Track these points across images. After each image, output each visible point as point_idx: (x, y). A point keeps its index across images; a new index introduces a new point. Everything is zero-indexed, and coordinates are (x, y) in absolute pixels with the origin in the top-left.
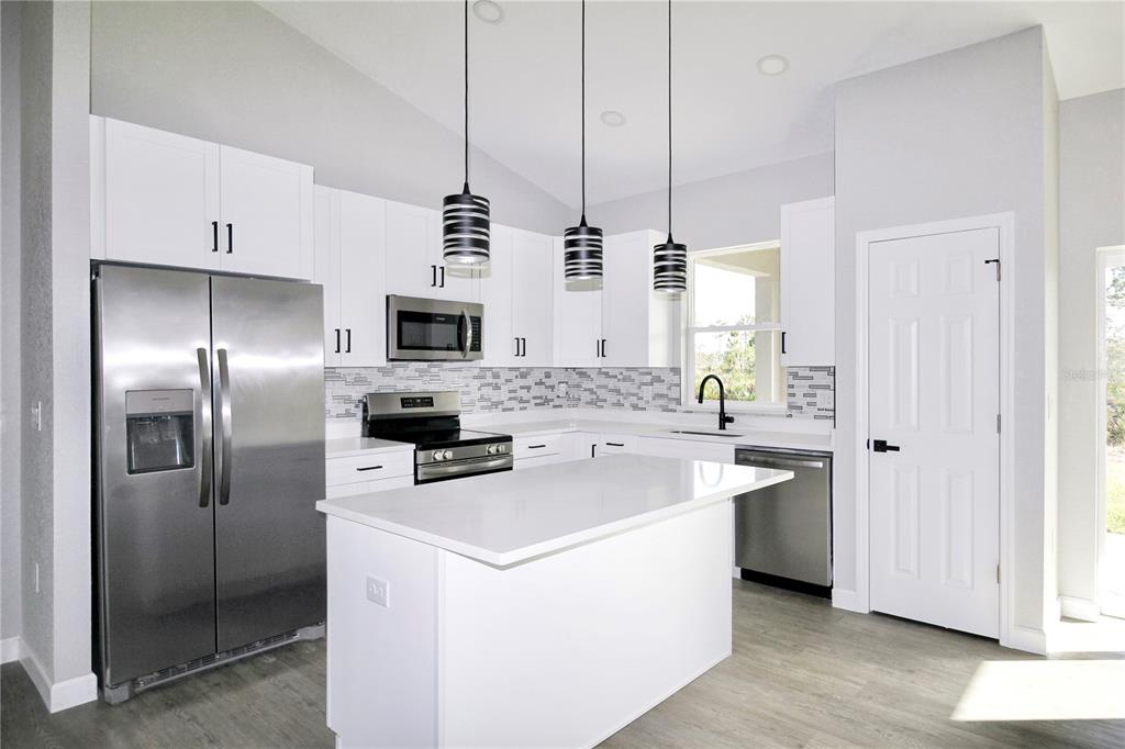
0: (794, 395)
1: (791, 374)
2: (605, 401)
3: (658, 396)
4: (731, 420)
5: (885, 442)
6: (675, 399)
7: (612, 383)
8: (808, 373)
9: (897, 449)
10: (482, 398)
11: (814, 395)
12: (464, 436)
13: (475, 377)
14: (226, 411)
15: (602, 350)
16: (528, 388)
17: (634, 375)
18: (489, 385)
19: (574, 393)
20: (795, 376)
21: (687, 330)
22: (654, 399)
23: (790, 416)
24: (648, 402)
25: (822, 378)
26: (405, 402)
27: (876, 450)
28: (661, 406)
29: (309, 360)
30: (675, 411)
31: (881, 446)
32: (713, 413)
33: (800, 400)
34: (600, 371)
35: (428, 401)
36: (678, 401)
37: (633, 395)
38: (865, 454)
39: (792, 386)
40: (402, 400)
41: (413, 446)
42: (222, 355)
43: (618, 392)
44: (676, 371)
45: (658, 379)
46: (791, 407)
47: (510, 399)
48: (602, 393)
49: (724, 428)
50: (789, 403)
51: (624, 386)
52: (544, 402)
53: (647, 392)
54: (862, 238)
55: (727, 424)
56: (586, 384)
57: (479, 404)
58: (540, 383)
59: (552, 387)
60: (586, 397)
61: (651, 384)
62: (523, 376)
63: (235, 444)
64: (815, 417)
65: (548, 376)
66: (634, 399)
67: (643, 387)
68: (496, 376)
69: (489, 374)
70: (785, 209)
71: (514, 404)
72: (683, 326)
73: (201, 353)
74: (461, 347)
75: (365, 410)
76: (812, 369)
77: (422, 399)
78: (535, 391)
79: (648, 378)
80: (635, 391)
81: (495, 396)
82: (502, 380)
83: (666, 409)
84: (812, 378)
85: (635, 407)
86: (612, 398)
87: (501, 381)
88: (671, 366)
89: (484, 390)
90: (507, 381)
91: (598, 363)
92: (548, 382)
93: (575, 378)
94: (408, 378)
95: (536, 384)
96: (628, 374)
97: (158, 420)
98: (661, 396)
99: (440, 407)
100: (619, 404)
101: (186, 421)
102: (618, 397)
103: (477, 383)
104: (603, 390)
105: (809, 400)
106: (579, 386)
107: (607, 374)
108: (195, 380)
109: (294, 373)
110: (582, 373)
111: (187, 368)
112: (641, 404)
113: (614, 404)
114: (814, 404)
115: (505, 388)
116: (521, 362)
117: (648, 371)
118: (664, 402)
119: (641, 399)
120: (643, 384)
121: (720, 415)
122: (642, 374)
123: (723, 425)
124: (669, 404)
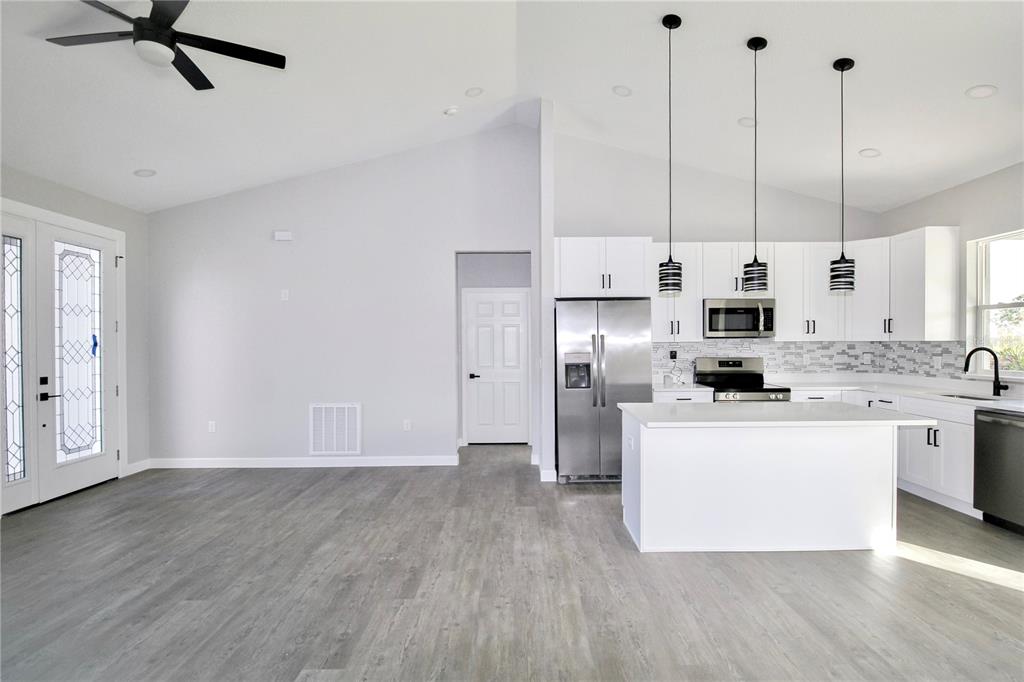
2: (903, 368)
3: (947, 365)
4: (1006, 388)
6: (960, 368)
7: (909, 354)
10: (786, 362)
12: (765, 387)
13: (779, 348)
14: (603, 366)
15: (888, 325)
16: (831, 357)
17: (926, 347)
18: (791, 353)
19: (879, 361)
22: (943, 368)
24: (938, 370)
26: (722, 364)
28: (949, 374)
29: (643, 338)
30: (960, 378)
32: (990, 381)
34: (900, 344)
35: (738, 363)
36: (963, 370)
37: (926, 364)
40: (720, 362)
41: (713, 389)
42: (602, 337)
43: (914, 361)
44: (961, 344)
45: (947, 351)
47: (811, 364)
48: (902, 362)
49: (999, 394)
51: (919, 357)
52: (847, 367)
53: (938, 362)
55: (1002, 391)
56: (891, 355)
57: (783, 367)
58: (844, 352)
59: (856, 357)
60: (889, 364)
61: (941, 355)
62: (826, 348)
63: (607, 382)
65: (851, 346)
66: (927, 368)
67: (934, 358)
71: (816, 368)
73: (593, 336)
74: (756, 328)
75: (695, 368)
77: (734, 362)
78: (838, 359)
79: (939, 350)
80: (927, 361)
81: (797, 361)
82: (805, 350)
83: (952, 377)
85: (928, 374)
86: (909, 366)
88: (958, 340)
89: (788, 358)
90: (809, 351)
92: (852, 352)
93: (880, 349)
94: (725, 348)
95: (838, 353)
97: (577, 366)
98: (949, 365)
99: (746, 368)
100: (914, 372)
101: (588, 366)
102: (915, 365)
103: (782, 352)
104: (902, 359)
106: (883, 356)
107: (905, 347)
108: (590, 349)
109: (635, 346)
110: (887, 346)
111: (587, 344)
112: (932, 372)
113: (911, 372)
115: (806, 357)
116: (814, 338)
117: (938, 344)
118: (951, 370)
119: (932, 367)
120: (934, 355)
121: (994, 383)
122: (933, 346)
123: (997, 392)
124: (955, 368)
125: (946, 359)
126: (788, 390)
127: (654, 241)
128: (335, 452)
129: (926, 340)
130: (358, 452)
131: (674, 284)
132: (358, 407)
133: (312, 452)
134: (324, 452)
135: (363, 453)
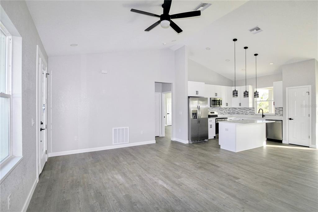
3: (250, 112)
4: (264, 116)
7: (241, 110)
9: (293, 119)
11: (280, 112)
15: (240, 104)
17: (246, 109)
19: (234, 112)
21: (256, 101)
25: (281, 109)
30: (254, 115)
31: (290, 119)
32: (261, 115)
33: (277, 113)
34: (239, 108)
35: (214, 112)
36: (254, 113)
38: (287, 120)
40: (211, 112)
42: (199, 106)
43: (242, 112)
44: (254, 108)
46: (275, 114)
48: (239, 112)
51: (244, 111)
52: (229, 113)
53: (248, 112)
56: (236, 110)
57: (220, 113)
60: (236, 112)
61: (249, 110)
62: (226, 109)
64: (280, 115)
65: (230, 109)
68: (222, 109)
69: (221, 109)
70: (274, 82)
72: (255, 101)
74: (219, 105)
76: (279, 108)
78: (228, 111)
80: (246, 111)
83: (252, 114)
85: (246, 114)
87: (223, 110)
89: (220, 111)
91: (239, 107)
93: (234, 109)
96: (244, 109)
99: (215, 114)
100: (243, 114)
101: (196, 114)
106: (234, 111)
107: (240, 109)
110: (235, 108)
111: (197, 108)
112: (247, 114)
114: (280, 113)
116: (227, 107)
123: (263, 117)
124: (252, 113)
125: (250, 111)
126: (227, 118)
127: (205, 84)
128: (121, 143)
129: (249, 107)
130: (128, 142)
131: (236, 95)
132: (128, 128)
133: (113, 144)
134: (117, 143)
135: (130, 142)
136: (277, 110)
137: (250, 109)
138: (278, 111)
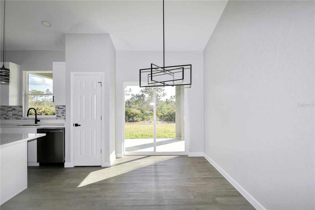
0: (58, 113)
1: (57, 107)
4: (39, 121)
5: (77, 124)
6: (21, 115)
8: (62, 107)
9: (80, 125)
11: (64, 113)
17: (4, 108)
20: (59, 108)
21: (25, 94)
22: (13, 116)
23: (57, 119)
24: (10, 117)
27: (75, 126)
28: (15, 118)
30: (20, 119)
31: (76, 125)
32: (33, 119)
33: (60, 115)
36: (22, 116)
37: (5, 114)
38: (73, 127)
39: (58, 111)
44: (21, 107)
49: (37, 123)
50: (57, 115)
53: (10, 114)
54: (72, 74)
61: (12, 111)
64: (64, 119)
66: (5, 116)
70: (54, 63)
72: (23, 93)
79: (11, 109)
83: (17, 119)
84: (63, 108)
85: (5, 118)
88: (19, 105)
105: (62, 114)
112: (7, 118)
114: (64, 115)
117: (11, 107)
118: (16, 116)
119: (8, 116)
120: (8, 111)
121: (35, 119)
122: (8, 108)
124: (18, 116)
125: (14, 112)
136: (59, 110)
137: (13, 109)
138: (62, 112)
